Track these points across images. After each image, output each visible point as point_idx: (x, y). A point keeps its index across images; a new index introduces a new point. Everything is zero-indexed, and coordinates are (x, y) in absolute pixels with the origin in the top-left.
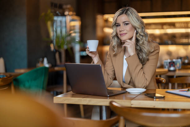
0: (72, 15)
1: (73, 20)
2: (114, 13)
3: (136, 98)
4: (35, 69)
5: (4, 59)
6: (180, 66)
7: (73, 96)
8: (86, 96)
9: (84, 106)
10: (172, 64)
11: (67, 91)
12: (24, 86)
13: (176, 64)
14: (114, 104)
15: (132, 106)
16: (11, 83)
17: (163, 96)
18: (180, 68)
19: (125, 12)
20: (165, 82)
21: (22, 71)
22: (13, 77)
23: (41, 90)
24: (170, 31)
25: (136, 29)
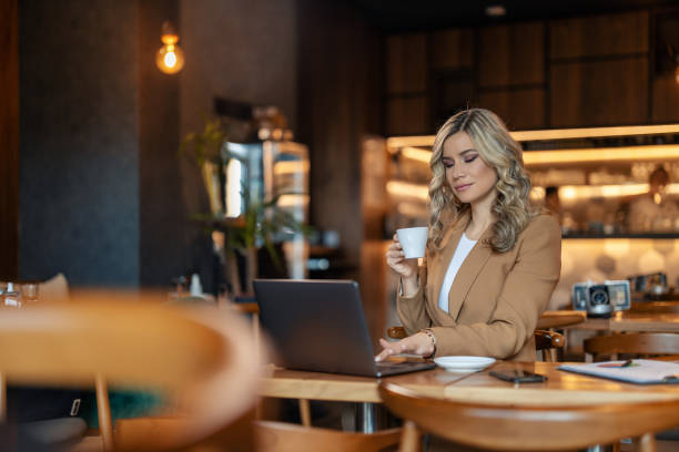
0: (282, 140)
1: (284, 157)
2: (433, 132)
6: (626, 304)
13: (615, 296)
18: (627, 306)
19: (463, 124)
20: (562, 344)
24: (613, 191)
25: (495, 169)
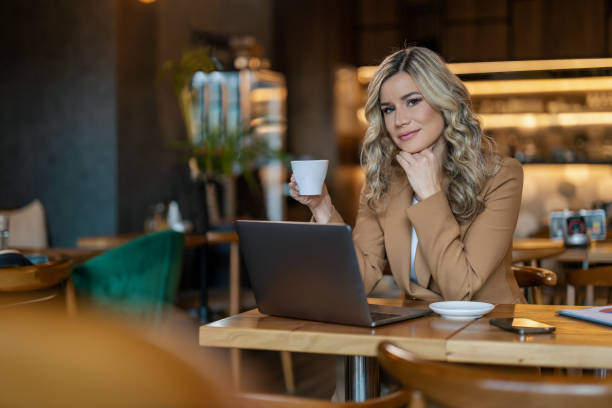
0: (258, 69)
1: (261, 85)
3: (463, 332)
4: (141, 238)
5: (44, 204)
6: (601, 234)
7: (260, 324)
8: (303, 323)
9: (294, 355)
10: (577, 223)
11: (242, 309)
12: (107, 289)
13: (591, 226)
14: (393, 350)
15: (451, 358)
16: (65, 281)
17: (547, 327)
18: (604, 237)
19: (403, 64)
20: (554, 283)
21: (100, 244)
22: (71, 262)
23: (159, 305)
24: (569, 119)
25: (442, 113)
